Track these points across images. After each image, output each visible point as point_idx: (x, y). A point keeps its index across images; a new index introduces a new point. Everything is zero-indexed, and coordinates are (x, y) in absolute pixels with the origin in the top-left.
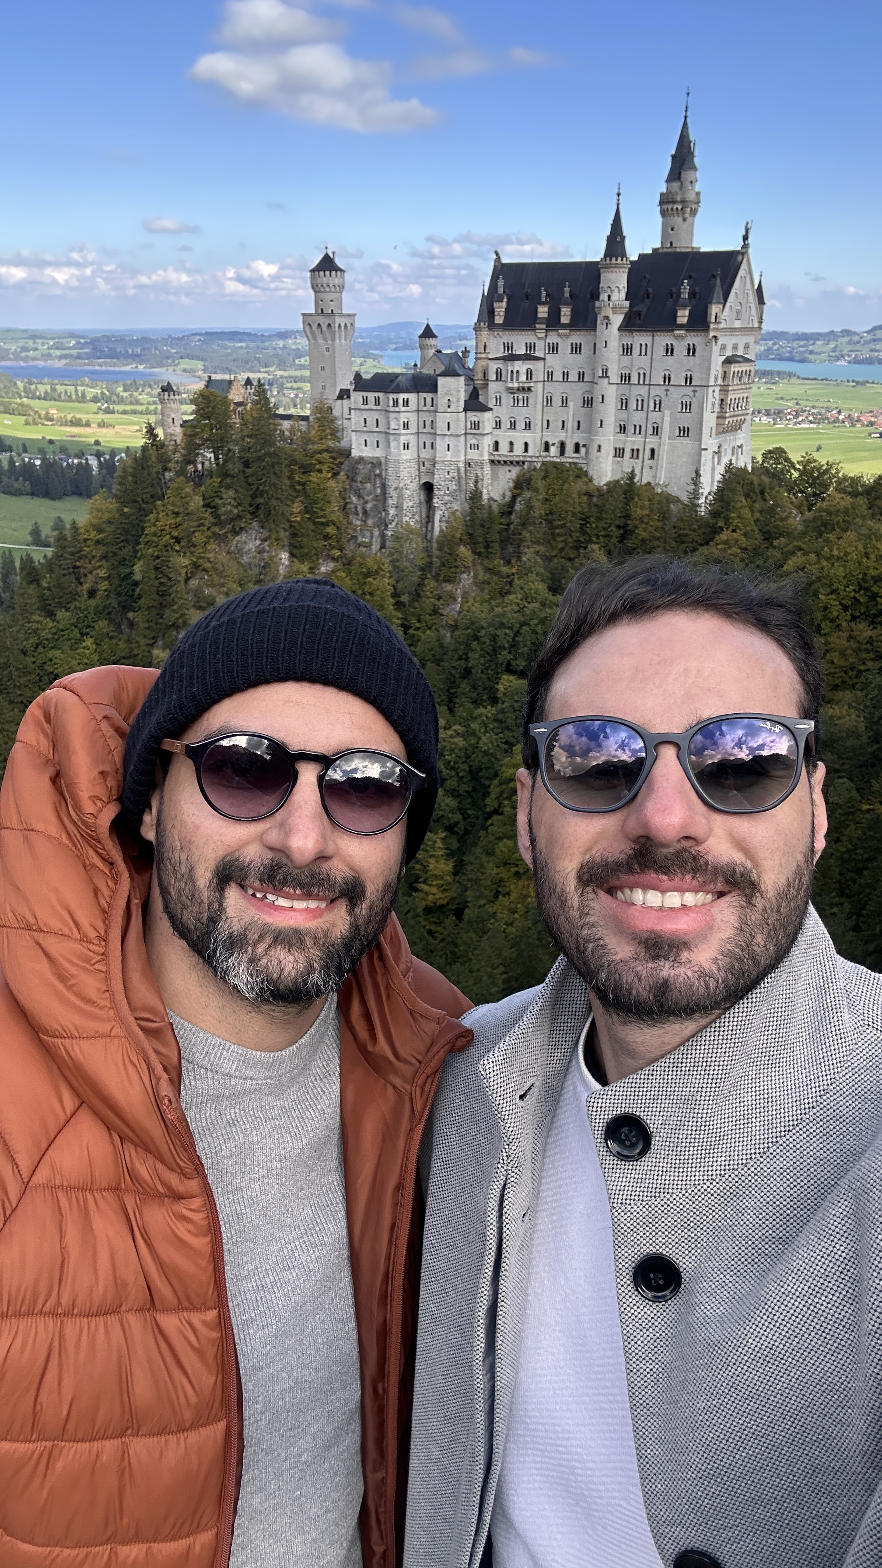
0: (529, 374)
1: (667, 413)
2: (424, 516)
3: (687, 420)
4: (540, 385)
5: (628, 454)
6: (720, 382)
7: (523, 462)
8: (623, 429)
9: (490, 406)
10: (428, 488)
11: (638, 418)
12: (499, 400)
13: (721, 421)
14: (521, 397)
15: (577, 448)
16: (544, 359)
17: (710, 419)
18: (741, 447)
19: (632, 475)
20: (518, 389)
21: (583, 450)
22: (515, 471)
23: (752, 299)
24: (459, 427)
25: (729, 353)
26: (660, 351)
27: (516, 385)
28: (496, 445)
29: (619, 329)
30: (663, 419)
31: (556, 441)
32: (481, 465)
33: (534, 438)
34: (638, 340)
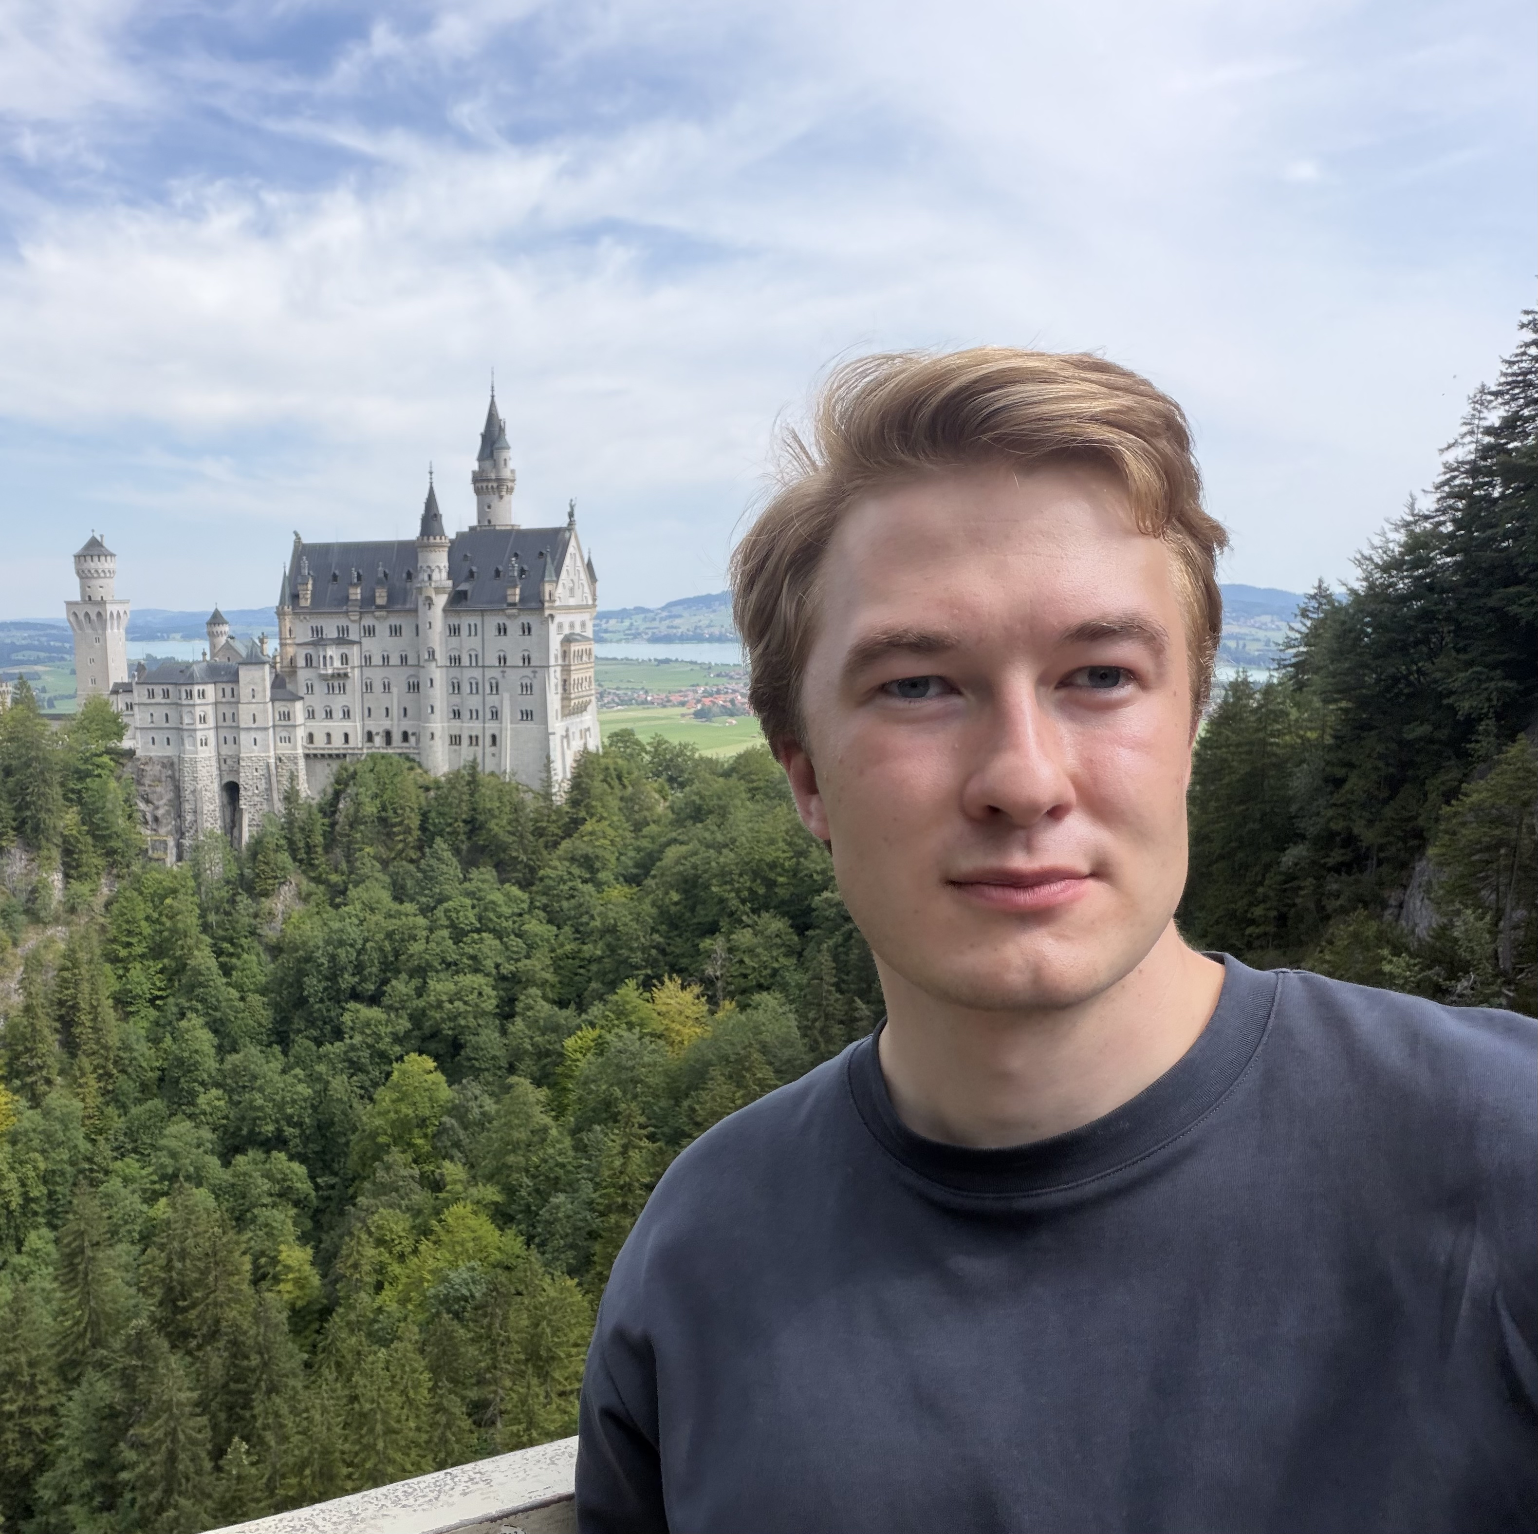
1: (506, 696)
2: (228, 820)
3: (528, 702)
4: (357, 671)
5: (465, 741)
6: (560, 662)
8: (457, 714)
9: (301, 694)
10: (232, 790)
11: (474, 702)
12: (310, 688)
13: (566, 703)
14: (336, 684)
15: (405, 737)
16: (360, 643)
17: (554, 701)
19: (473, 766)
20: (333, 676)
22: (335, 765)
24: (267, 718)
25: (566, 631)
26: (491, 631)
28: (311, 737)
29: (445, 610)
30: (501, 702)
32: (294, 759)
33: (356, 728)
34: (466, 621)
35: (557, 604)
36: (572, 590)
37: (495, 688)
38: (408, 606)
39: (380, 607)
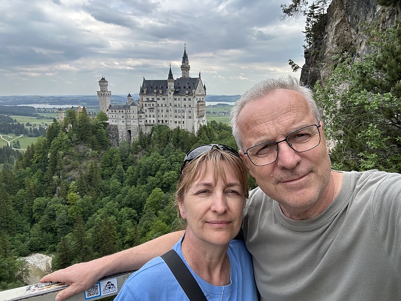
0: (153, 105)
2: (129, 138)
3: (190, 115)
4: (156, 107)
5: (178, 122)
6: (197, 106)
7: (153, 125)
8: (176, 117)
10: (130, 131)
11: (179, 114)
12: (146, 111)
13: (198, 115)
14: (151, 110)
16: (156, 101)
17: (195, 115)
18: (204, 120)
19: (179, 127)
21: (167, 122)
22: (151, 127)
23: (203, 88)
24: (136, 117)
25: (199, 100)
26: (183, 99)
27: (150, 107)
28: (146, 121)
29: (173, 95)
30: (185, 115)
31: (161, 120)
32: (143, 126)
33: (155, 119)
35: (196, 94)
36: (200, 91)
38: (166, 94)
39: (160, 94)
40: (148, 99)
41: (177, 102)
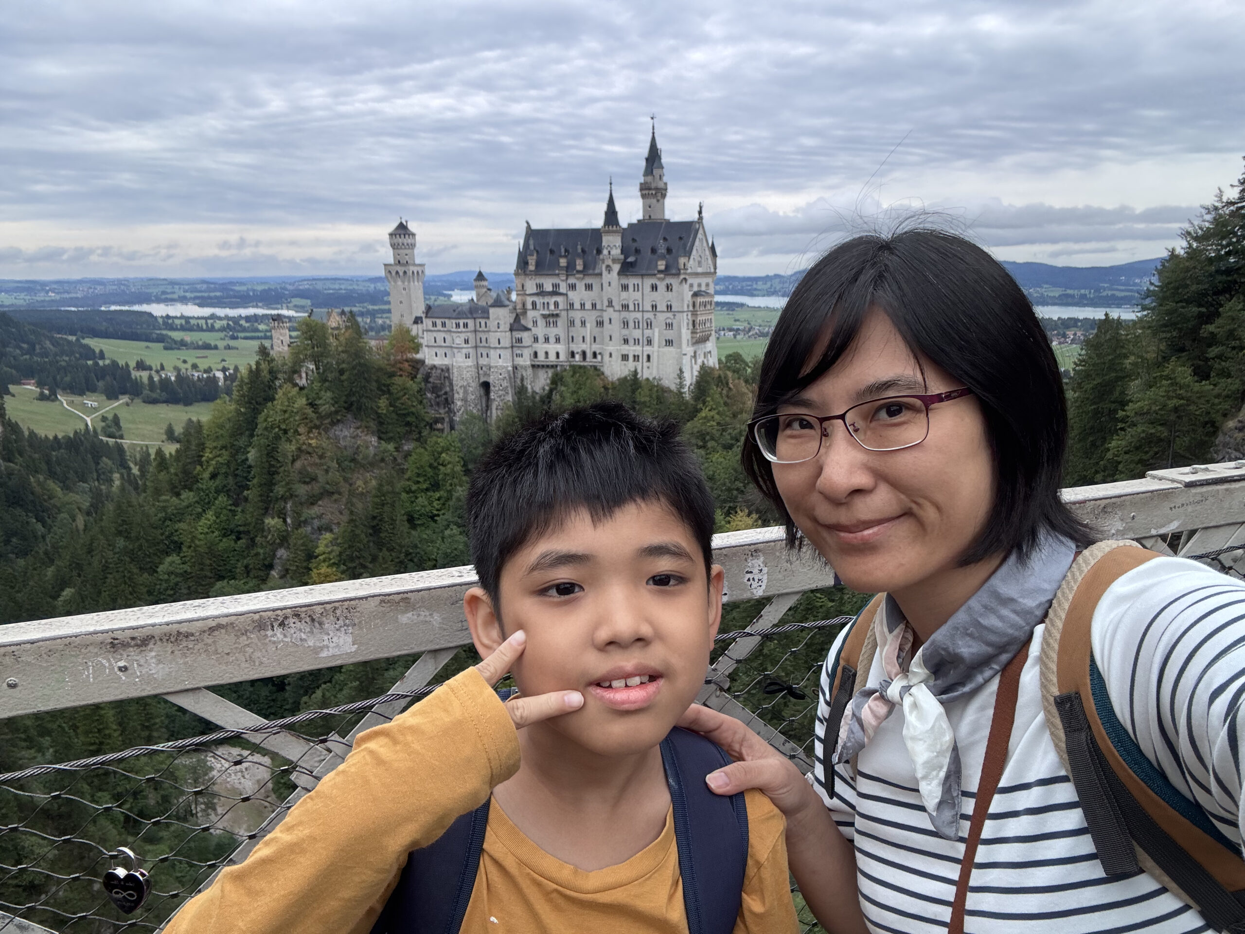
0: (556, 304)
1: (657, 331)
2: (484, 405)
3: (670, 334)
4: (565, 312)
5: (631, 358)
6: (691, 308)
7: (557, 366)
8: (626, 341)
9: (529, 327)
10: (486, 386)
11: (637, 333)
12: (535, 323)
13: (694, 335)
14: (551, 321)
15: (595, 355)
16: (566, 294)
17: (686, 334)
18: (710, 352)
19: (635, 373)
20: (549, 315)
21: (599, 357)
22: (550, 372)
23: (708, 253)
24: (506, 342)
25: (695, 289)
26: (647, 288)
27: (546, 312)
29: (618, 274)
30: (653, 334)
31: (579, 350)
32: (525, 368)
33: (561, 348)
34: (632, 281)
35: (689, 271)
36: (700, 262)
37: (649, 325)
38: (597, 271)
39: (579, 272)
40: (540, 286)
41: (631, 296)
